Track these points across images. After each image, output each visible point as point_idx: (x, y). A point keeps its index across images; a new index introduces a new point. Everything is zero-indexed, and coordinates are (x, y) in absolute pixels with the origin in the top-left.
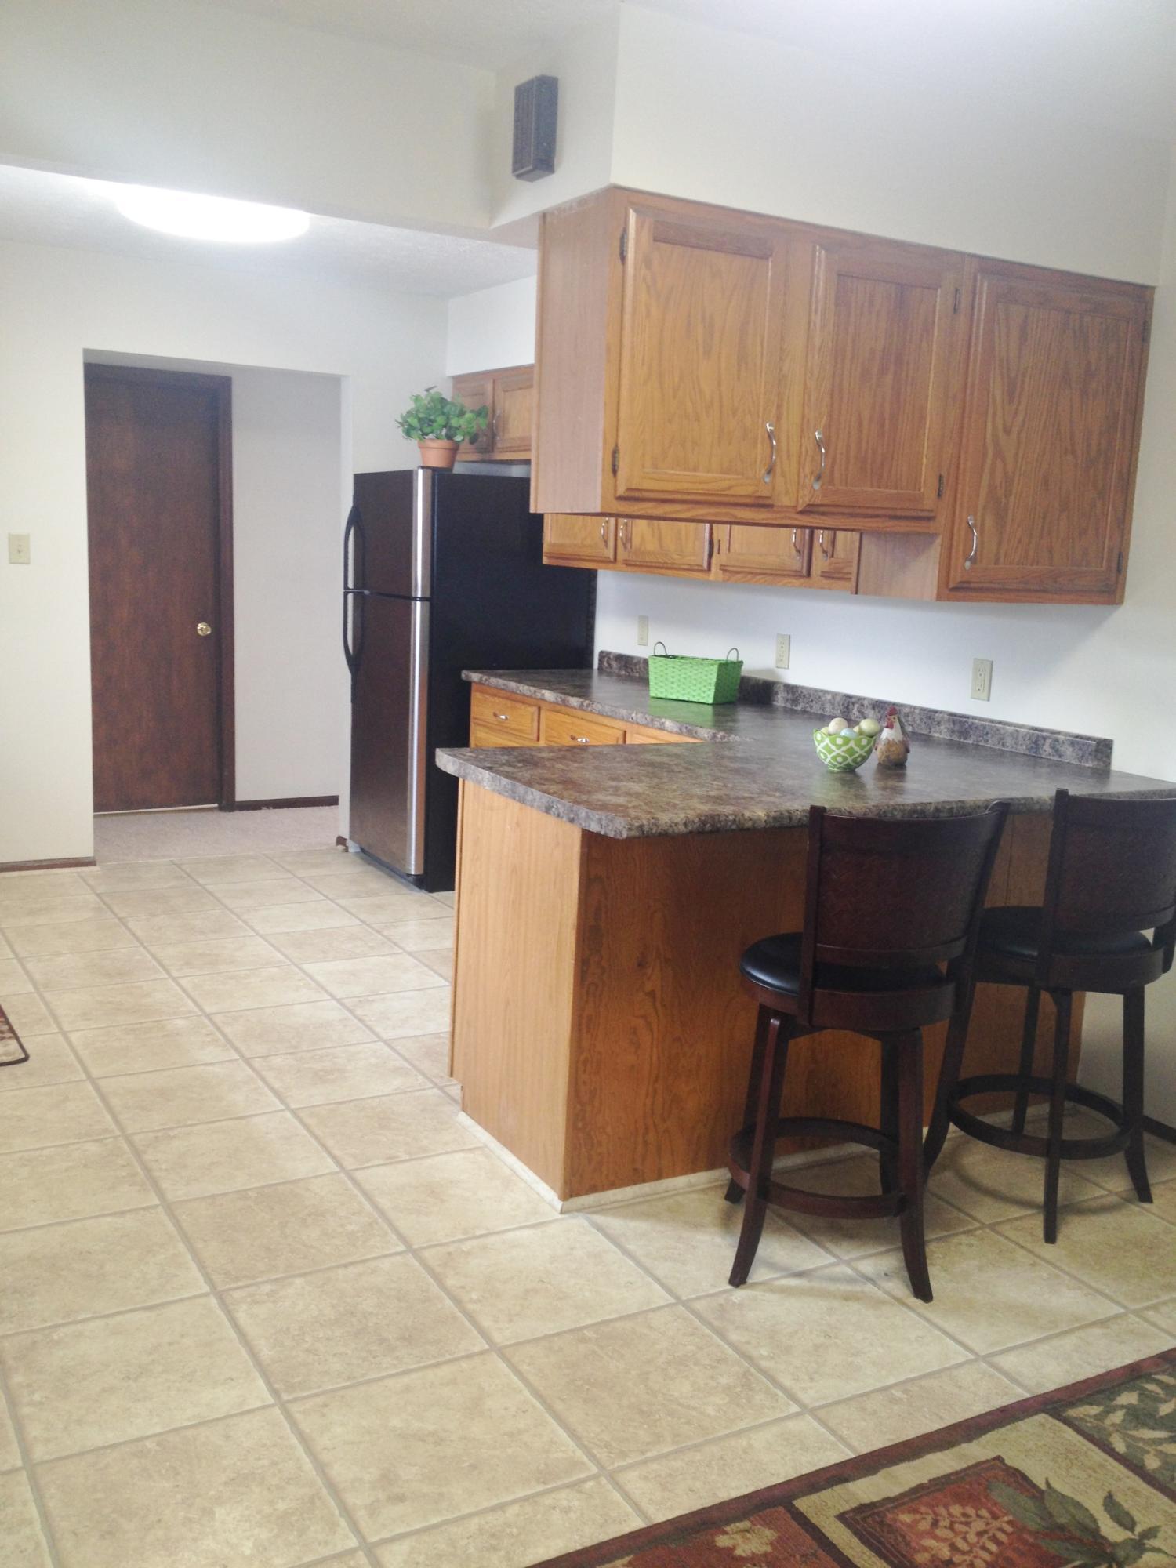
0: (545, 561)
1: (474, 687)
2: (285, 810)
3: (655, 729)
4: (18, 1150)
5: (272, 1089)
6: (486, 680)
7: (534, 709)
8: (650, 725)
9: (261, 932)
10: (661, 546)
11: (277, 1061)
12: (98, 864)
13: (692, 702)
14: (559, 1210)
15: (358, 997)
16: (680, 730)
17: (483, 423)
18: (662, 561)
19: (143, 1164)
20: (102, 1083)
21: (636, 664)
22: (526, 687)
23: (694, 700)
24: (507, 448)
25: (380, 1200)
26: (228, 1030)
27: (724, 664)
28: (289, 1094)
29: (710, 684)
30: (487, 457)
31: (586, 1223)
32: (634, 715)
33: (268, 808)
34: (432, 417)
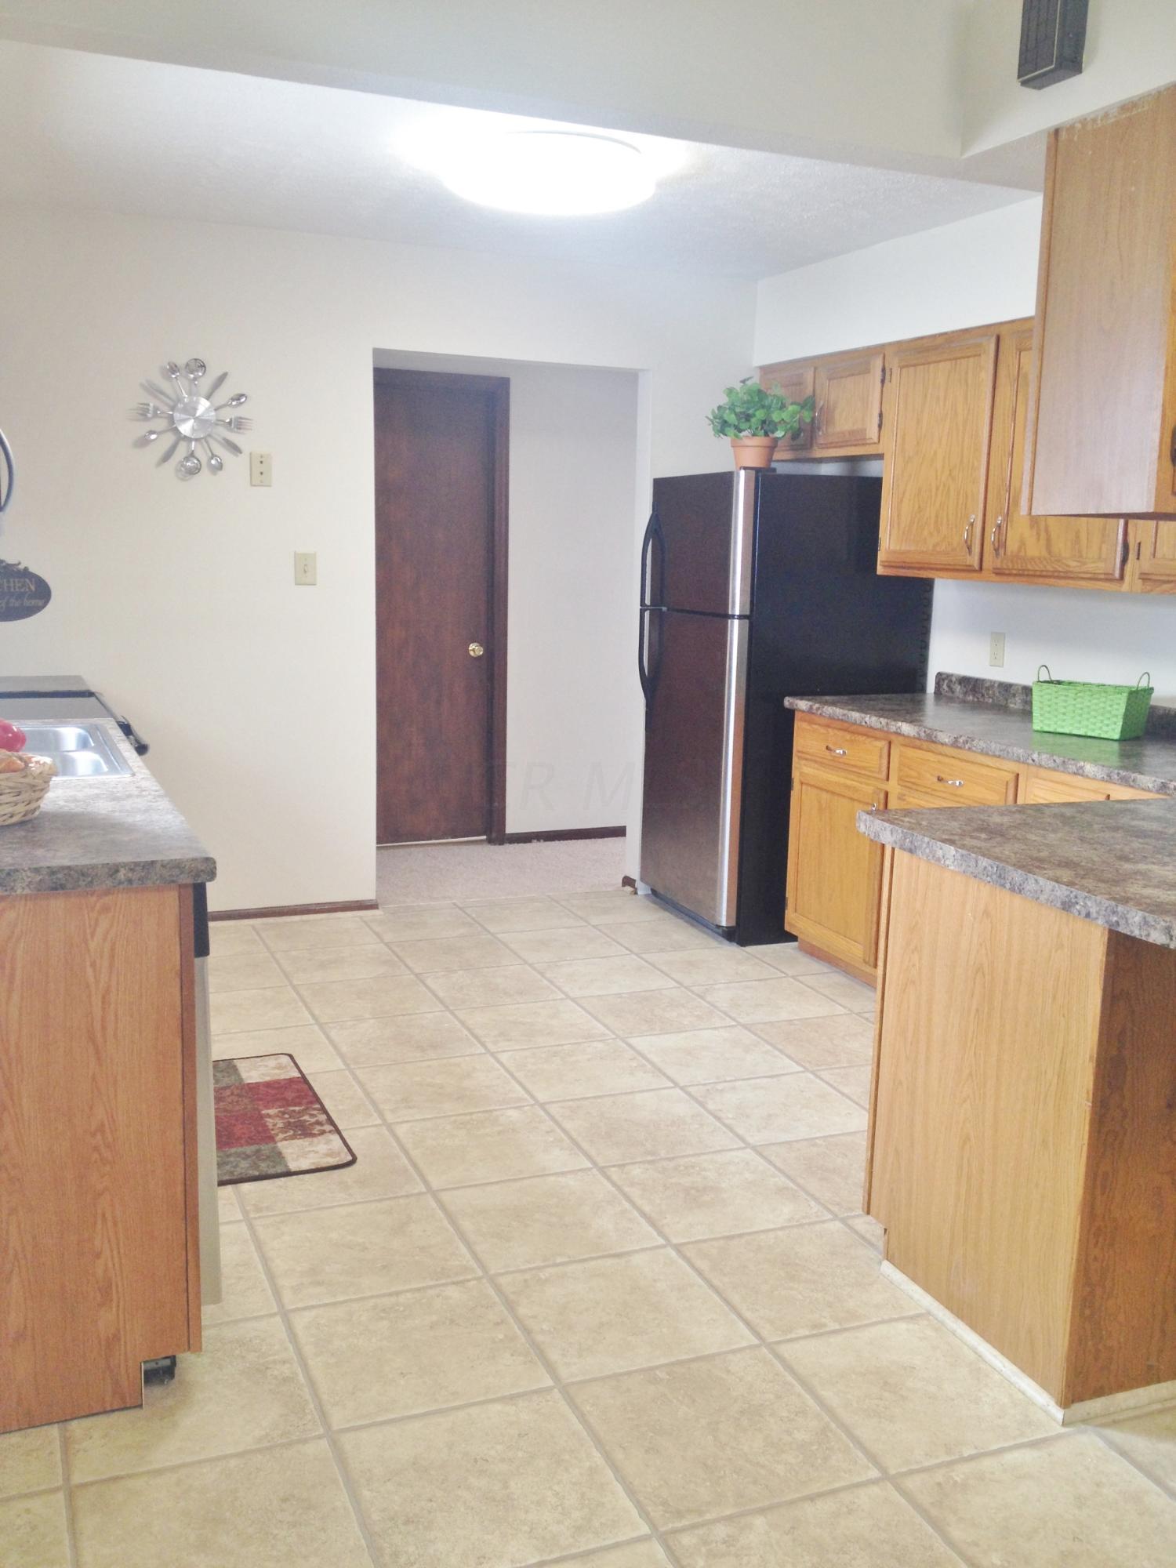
0: (880, 571)
1: (797, 715)
2: (556, 843)
3: (1069, 773)
4: (370, 1294)
5: (643, 1214)
6: (818, 709)
7: (883, 744)
8: (1061, 768)
9: (571, 995)
10: (1050, 552)
11: (636, 1171)
12: (380, 907)
13: (1090, 737)
14: (1061, 1421)
15: (705, 1085)
16: (1109, 776)
17: (807, 416)
18: (1051, 569)
19: (518, 1320)
20: (445, 1197)
21: (988, 689)
22: (874, 719)
23: (1093, 734)
24: (831, 443)
25: (823, 1392)
26: (568, 1125)
27: (1134, 692)
28: (665, 1221)
29: (1116, 716)
30: (803, 454)
31: (1101, 1444)
32: (1035, 756)
33: (539, 840)
34: (751, 412)
